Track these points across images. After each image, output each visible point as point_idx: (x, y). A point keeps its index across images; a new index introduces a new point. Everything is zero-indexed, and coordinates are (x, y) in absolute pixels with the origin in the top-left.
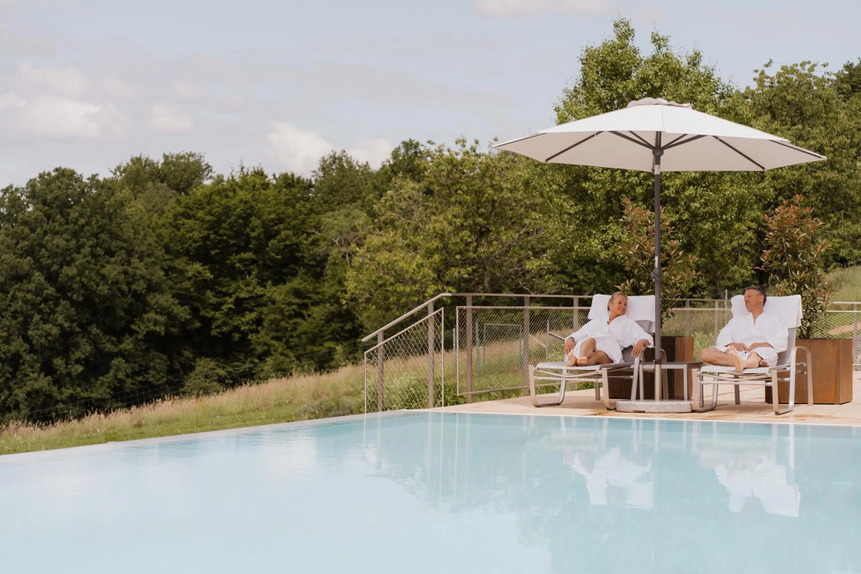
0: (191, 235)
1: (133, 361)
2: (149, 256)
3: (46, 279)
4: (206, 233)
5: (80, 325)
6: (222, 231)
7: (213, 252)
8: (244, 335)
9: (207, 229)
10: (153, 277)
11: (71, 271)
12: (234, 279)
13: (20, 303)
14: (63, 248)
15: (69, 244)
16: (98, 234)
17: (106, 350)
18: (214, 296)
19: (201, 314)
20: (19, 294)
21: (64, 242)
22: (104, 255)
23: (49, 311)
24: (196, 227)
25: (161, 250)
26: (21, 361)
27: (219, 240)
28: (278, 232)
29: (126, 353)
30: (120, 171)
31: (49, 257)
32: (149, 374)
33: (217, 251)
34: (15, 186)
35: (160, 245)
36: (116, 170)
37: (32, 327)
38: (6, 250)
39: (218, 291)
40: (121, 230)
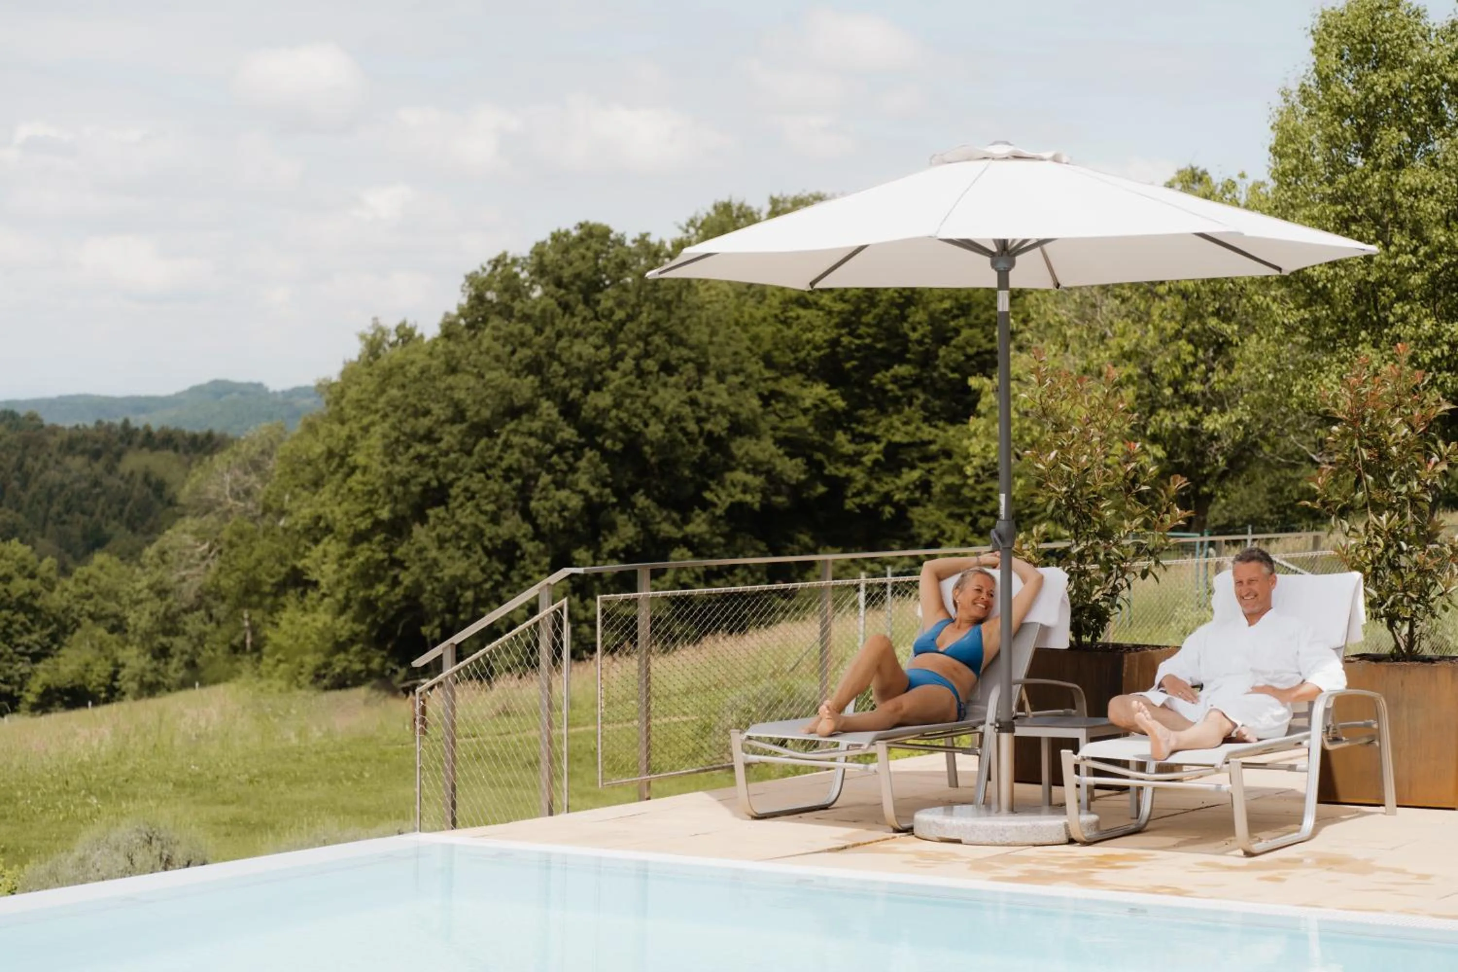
0: (809, 335)
1: (708, 553)
2: (736, 373)
3: (561, 413)
4: (834, 333)
5: (616, 492)
6: (862, 330)
7: (848, 365)
8: (901, 510)
9: (837, 326)
10: (741, 410)
11: (603, 400)
12: (883, 411)
13: (517, 454)
14: (589, 360)
15: (599, 353)
16: (649, 335)
17: (662, 534)
18: (851, 441)
19: (826, 472)
20: (516, 440)
21: (592, 350)
22: (658, 372)
23: (564, 467)
24: (818, 322)
25: (757, 363)
26: (518, 553)
27: (858, 346)
28: (957, 331)
29: (696, 540)
30: (694, 226)
31: (565, 376)
32: (735, 575)
33: (855, 363)
34: (510, 255)
35: (754, 355)
36: (688, 225)
37: (536, 494)
38: (494, 364)
39: (857, 432)
40: (687, 329)
